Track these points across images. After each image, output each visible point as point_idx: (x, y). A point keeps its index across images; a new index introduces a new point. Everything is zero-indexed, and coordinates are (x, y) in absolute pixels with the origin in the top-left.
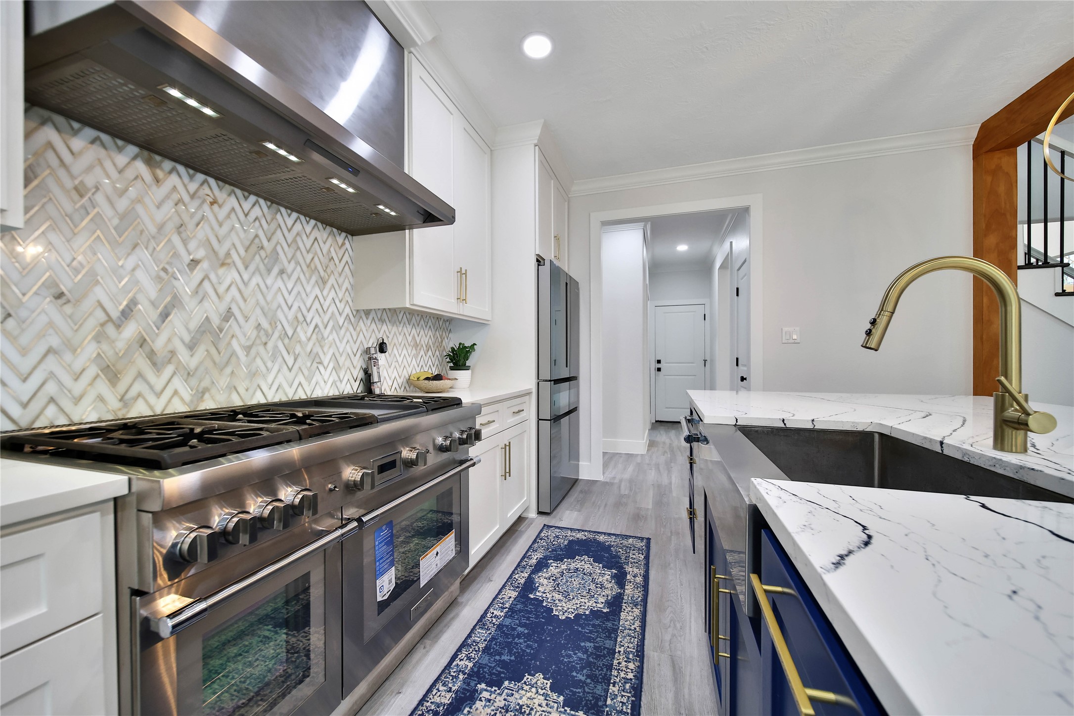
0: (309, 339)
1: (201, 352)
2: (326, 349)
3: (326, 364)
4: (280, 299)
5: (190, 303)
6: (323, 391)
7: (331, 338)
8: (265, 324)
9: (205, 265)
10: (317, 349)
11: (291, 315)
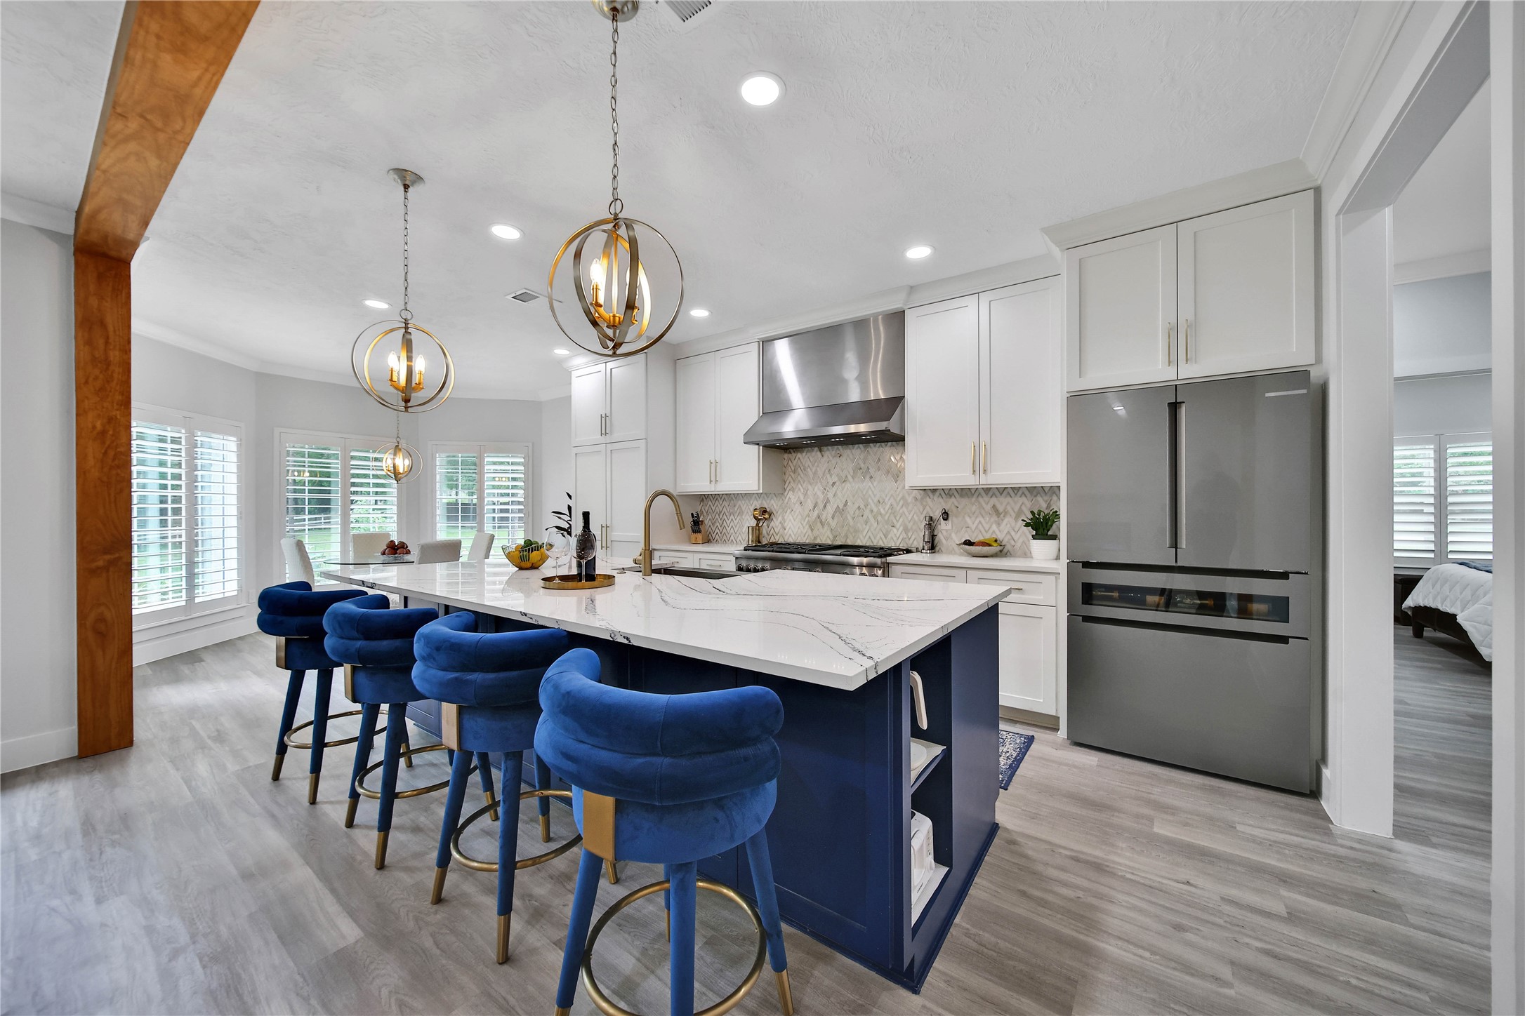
0: (887, 513)
1: (836, 520)
2: (898, 518)
3: (898, 526)
4: (870, 492)
5: (832, 500)
6: (895, 543)
7: (901, 511)
8: (862, 506)
9: (837, 484)
10: (892, 518)
11: (876, 500)
